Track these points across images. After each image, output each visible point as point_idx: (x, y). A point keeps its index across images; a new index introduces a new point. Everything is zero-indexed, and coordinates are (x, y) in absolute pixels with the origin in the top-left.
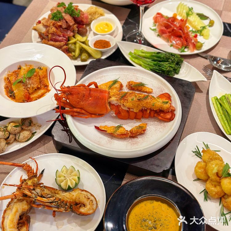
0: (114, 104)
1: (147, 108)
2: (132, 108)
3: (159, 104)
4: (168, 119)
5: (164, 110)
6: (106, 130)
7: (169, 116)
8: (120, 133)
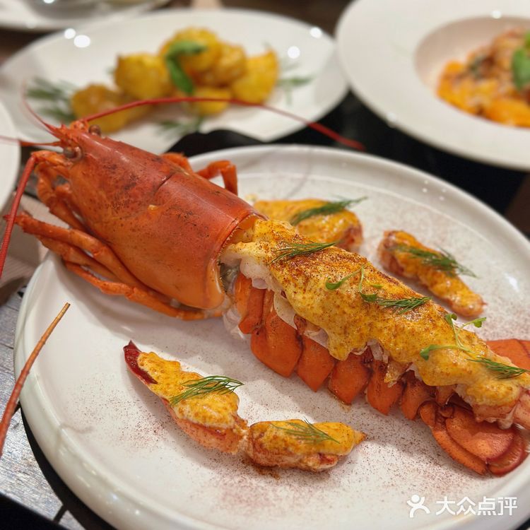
0: (250, 279)
1: (390, 359)
2: (317, 328)
3: (462, 361)
4: (476, 458)
5: (477, 406)
6: (154, 375)
7: (488, 445)
8: (196, 415)
